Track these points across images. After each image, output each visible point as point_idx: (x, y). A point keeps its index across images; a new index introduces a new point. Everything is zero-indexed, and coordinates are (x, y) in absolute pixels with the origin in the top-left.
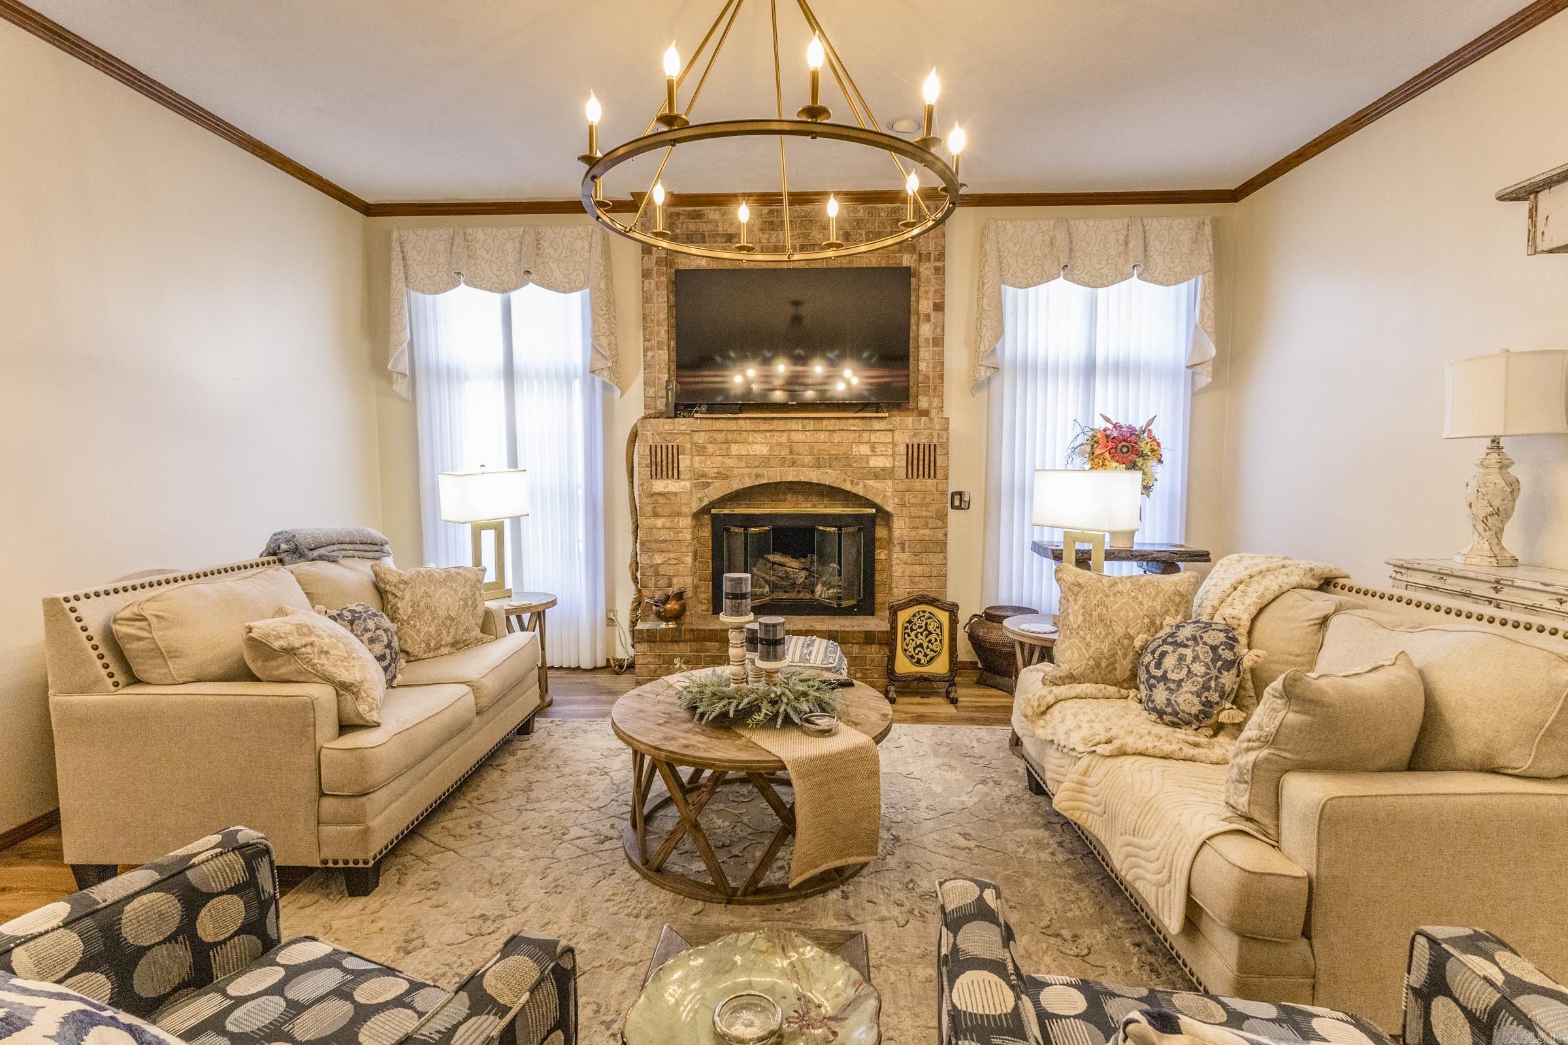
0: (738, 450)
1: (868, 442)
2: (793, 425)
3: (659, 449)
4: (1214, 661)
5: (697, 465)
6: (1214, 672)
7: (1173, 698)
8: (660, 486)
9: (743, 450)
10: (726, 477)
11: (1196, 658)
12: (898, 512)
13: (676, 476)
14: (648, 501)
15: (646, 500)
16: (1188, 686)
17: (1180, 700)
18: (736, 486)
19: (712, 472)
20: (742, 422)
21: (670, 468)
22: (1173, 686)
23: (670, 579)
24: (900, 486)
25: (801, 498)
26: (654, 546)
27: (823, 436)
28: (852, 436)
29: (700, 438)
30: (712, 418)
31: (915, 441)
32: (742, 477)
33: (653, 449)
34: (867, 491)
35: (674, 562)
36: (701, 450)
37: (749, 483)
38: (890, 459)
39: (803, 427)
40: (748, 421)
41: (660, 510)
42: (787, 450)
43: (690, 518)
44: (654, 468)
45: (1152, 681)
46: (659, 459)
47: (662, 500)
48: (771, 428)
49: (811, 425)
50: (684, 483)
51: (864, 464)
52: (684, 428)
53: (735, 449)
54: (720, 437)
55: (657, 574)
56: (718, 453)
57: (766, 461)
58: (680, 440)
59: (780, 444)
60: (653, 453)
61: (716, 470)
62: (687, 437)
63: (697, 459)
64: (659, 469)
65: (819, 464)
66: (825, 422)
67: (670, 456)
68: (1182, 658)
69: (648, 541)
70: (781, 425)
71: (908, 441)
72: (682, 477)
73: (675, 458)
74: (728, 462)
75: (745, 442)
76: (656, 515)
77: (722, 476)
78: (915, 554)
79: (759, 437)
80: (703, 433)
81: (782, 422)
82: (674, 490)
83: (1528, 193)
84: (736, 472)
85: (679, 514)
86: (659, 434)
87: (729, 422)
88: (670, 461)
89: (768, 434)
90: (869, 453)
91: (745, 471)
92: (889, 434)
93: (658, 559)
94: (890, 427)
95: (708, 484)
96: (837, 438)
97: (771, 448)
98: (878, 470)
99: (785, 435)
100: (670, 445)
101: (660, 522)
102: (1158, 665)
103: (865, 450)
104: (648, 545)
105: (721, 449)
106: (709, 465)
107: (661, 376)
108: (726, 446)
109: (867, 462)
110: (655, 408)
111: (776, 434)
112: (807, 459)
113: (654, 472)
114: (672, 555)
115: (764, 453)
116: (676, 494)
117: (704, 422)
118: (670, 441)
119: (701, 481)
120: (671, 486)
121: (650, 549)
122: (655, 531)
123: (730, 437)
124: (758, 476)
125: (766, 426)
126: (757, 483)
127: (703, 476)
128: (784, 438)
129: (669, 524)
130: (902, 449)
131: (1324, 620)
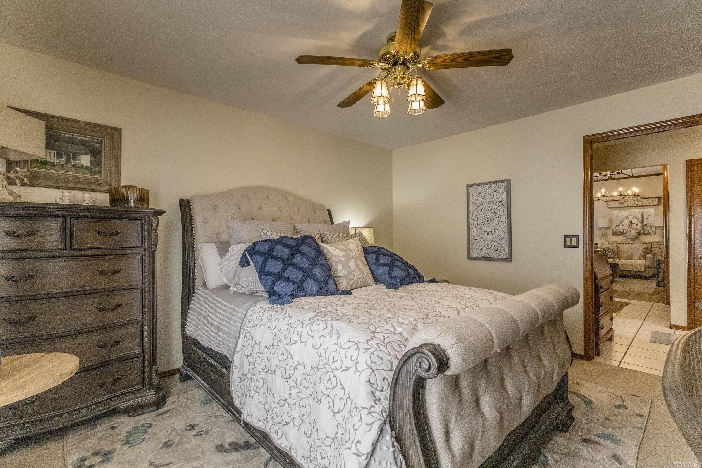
131: (617, 246)
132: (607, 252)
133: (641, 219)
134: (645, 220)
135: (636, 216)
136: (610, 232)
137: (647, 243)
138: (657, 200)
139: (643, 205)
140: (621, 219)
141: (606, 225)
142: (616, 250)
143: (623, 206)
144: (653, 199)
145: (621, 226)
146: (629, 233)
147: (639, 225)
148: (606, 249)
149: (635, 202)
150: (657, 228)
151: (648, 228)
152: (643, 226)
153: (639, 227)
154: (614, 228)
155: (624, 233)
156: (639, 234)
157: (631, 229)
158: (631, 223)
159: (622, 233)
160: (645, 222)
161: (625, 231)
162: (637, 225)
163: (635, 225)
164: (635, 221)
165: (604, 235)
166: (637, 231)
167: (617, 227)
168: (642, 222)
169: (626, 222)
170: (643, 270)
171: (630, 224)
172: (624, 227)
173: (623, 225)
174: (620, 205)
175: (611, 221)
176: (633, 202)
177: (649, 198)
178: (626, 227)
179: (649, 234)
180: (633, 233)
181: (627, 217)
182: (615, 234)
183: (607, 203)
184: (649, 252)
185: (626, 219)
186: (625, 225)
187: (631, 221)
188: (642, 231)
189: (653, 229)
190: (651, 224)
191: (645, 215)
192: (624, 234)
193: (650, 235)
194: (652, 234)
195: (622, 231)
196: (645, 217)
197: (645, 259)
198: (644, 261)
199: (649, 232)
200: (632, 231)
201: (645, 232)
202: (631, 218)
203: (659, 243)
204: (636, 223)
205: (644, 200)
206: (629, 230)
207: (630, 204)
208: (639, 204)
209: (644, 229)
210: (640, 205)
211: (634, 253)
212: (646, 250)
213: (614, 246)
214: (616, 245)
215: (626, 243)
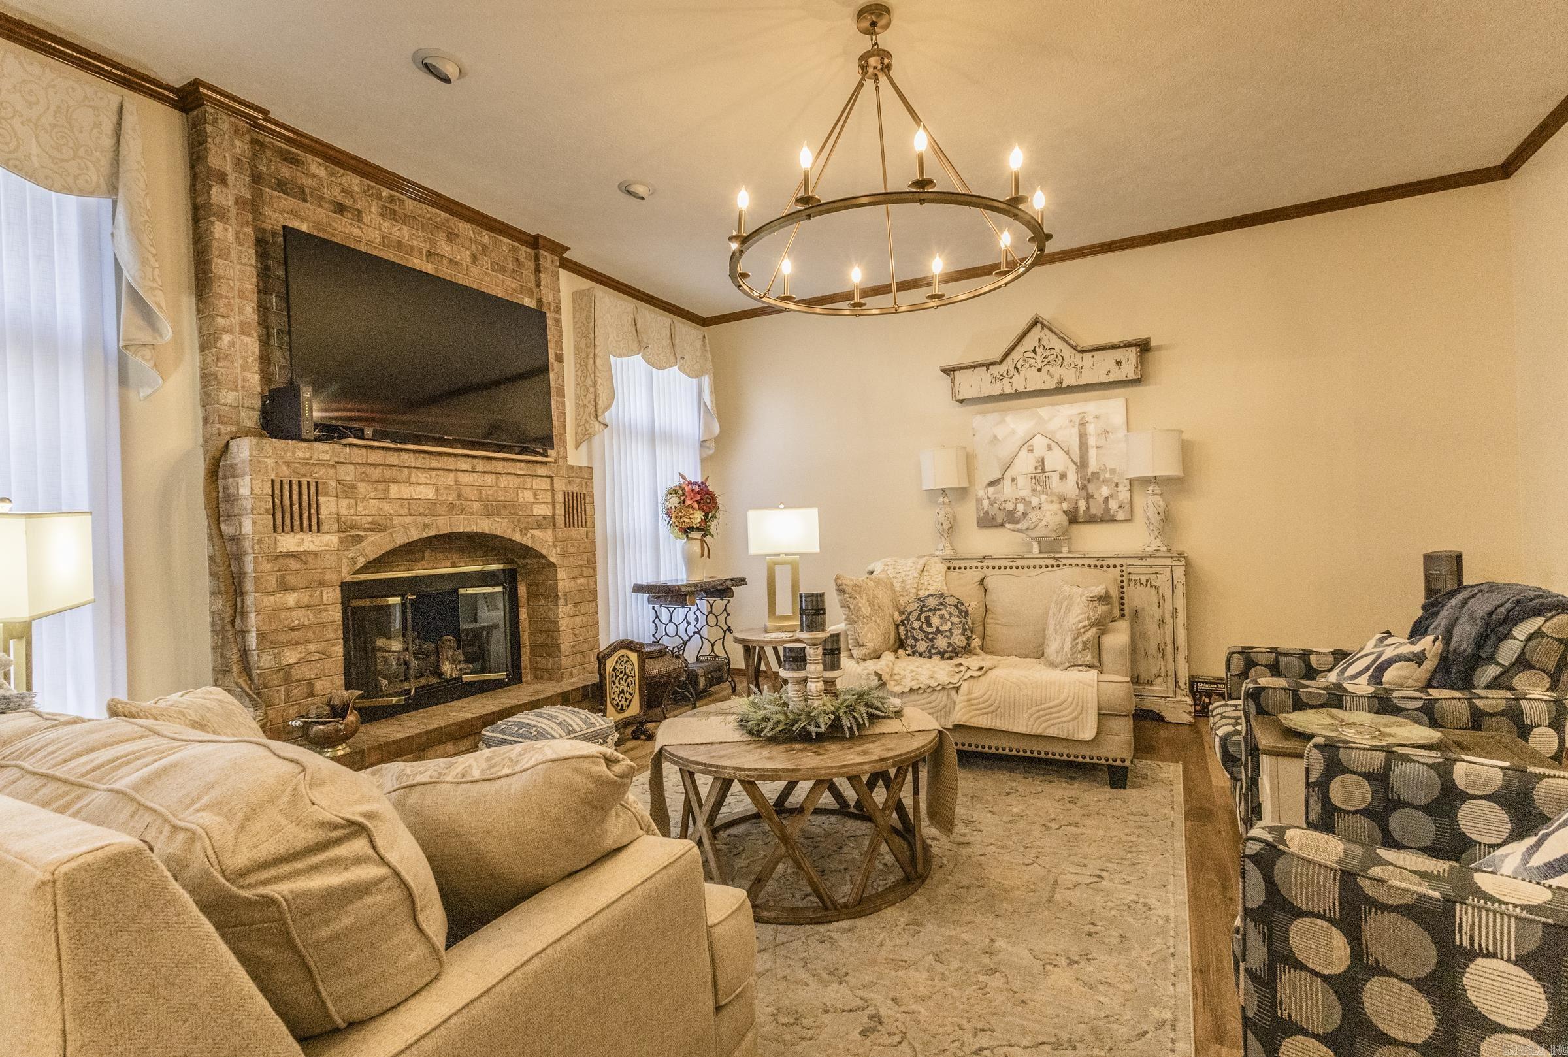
0: (400, 492)
1: (531, 488)
2: (464, 464)
3: (286, 487)
4: (961, 613)
5: (343, 512)
6: (964, 620)
7: (951, 641)
8: (289, 542)
9: (406, 492)
10: (384, 529)
11: (950, 615)
12: (560, 562)
13: (315, 527)
14: (270, 566)
15: (267, 566)
16: (956, 632)
17: (956, 641)
18: (401, 539)
19: (365, 521)
20: (404, 456)
21: (306, 515)
22: (948, 634)
23: (311, 685)
24: (560, 535)
25: (440, 556)
26: (282, 637)
27: (490, 479)
28: (516, 481)
29: (348, 473)
30: (365, 447)
31: (570, 488)
32: (405, 527)
33: (278, 485)
34: (534, 542)
35: (317, 656)
36: (348, 490)
37: (415, 535)
38: (550, 507)
39: (473, 467)
40: (412, 455)
41: (291, 580)
42: (455, 495)
43: (338, 590)
44: (279, 515)
45: (931, 636)
46: (287, 502)
47: (294, 565)
48: (439, 466)
49: (480, 466)
50: (328, 537)
51: (529, 513)
52: (327, 457)
53: (394, 490)
54: (375, 473)
55: (288, 680)
56: (372, 495)
57: (432, 508)
58: (321, 473)
59: (448, 487)
60: (277, 492)
61: (370, 519)
62: (332, 471)
63: (344, 503)
64: (287, 516)
65: (489, 511)
66: (494, 463)
67: (305, 497)
68: (942, 617)
69: (272, 631)
70: (450, 463)
71: (564, 489)
72: (325, 528)
73: (313, 501)
74: (387, 508)
75: (407, 482)
76: (284, 588)
77: (379, 526)
78: (575, 605)
79: (423, 477)
80: (352, 467)
81: (452, 459)
82: (312, 548)
83: (949, 371)
84: (396, 521)
85: (321, 584)
86: (288, 464)
87: (389, 453)
88: (305, 504)
89: (433, 473)
90: (533, 500)
91: (408, 519)
92: (548, 480)
93: (290, 656)
94: (550, 473)
95: (361, 539)
96: (503, 481)
97: (437, 490)
98: (540, 518)
99: (452, 475)
100: (304, 481)
101: (291, 599)
102: (929, 625)
103: (528, 496)
104: (271, 637)
105: (376, 490)
106: (365, 511)
107: (248, 375)
108: (381, 487)
109: (532, 510)
110: (237, 423)
111: (441, 473)
112: (476, 506)
113: (279, 521)
114: (312, 647)
115: (430, 497)
116: (315, 554)
117: (356, 451)
118: (305, 476)
119: (350, 534)
120: (307, 542)
121: (275, 644)
122: (283, 614)
123: (388, 473)
124: (426, 526)
125: (435, 463)
126: (425, 535)
127: (353, 527)
128: (450, 479)
129: (306, 600)
130: (560, 497)
131: (982, 582)
132: (935, 621)
133: (1076, 454)
134: (1092, 453)
135: (1059, 437)
136: (968, 513)
137: (1101, 563)
138: (1132, 354)
139: (1082, 382)
140: (1005, 452)
141: (951, 482)
142: (973, 605)
143: (1008, 390)
144: (1119, 354)
145: (1007, 482)
146: (1033, 516)
147: (1072, 477)
148: (932, 603)
149: (1052, 370)
150: (1136, 488)
151: (1105, 491)
152: (1087, 482)
153: (1070, 487)
154: (981, 493)
155: (1019, 514)
156: (1073, 518)
157: (1043, 497)
158: (1044, 471)
159: (1011, 517)
160: (1093, 466)
161: (1021, 507)
162: (1063, 476)
163: (1055, 478)
164: (1056, 461)
165: (946, 527)
166: (1065, 506)
167: (991, 490)
168: (1082, 464)
169: (1025, 464)
170: (1088, 734)
171: (1040, 477)
172: (1015, 491)
173: (1013, 480)
174: (996, 389)
175: (969, 462)
176: (1045, 370)
177: (1104, 348)
178: (1024, 488)
179: (1107, 518)
180: (1051, 515)
181: (1027, 444)
182: (987, 522)
183: (953, 381)
184: (1117, 613)
185: (1024, 452)
186: (1021, 481)
187: (1043, 460)
188: (1082, 505)
189: (1123, 494)
190: (1113, 471)
191: (1091, 429)
192: (1018, 522)
193: (1113, 520)
194: (1121, 516)
195: (1009, 506)
196: (1092, 441)
197: (1098, 664)
198: (1094, 672)
199: (1107, 510)
200: (1045, 506)
201: (1093, 511)
202: (1039, 443)
203: (1149, 561)
204: (1060, 468)
205: (1087, 356)
206: (1035, 501)
207: (1036, 381)
208: (1070, 379)
209: (1089, 497)
210: (1074, 383)
211: (1052, 623)
212: (1102, 608)
213: (964, 586)
214: (977, 575)
215: (1014, 563)
